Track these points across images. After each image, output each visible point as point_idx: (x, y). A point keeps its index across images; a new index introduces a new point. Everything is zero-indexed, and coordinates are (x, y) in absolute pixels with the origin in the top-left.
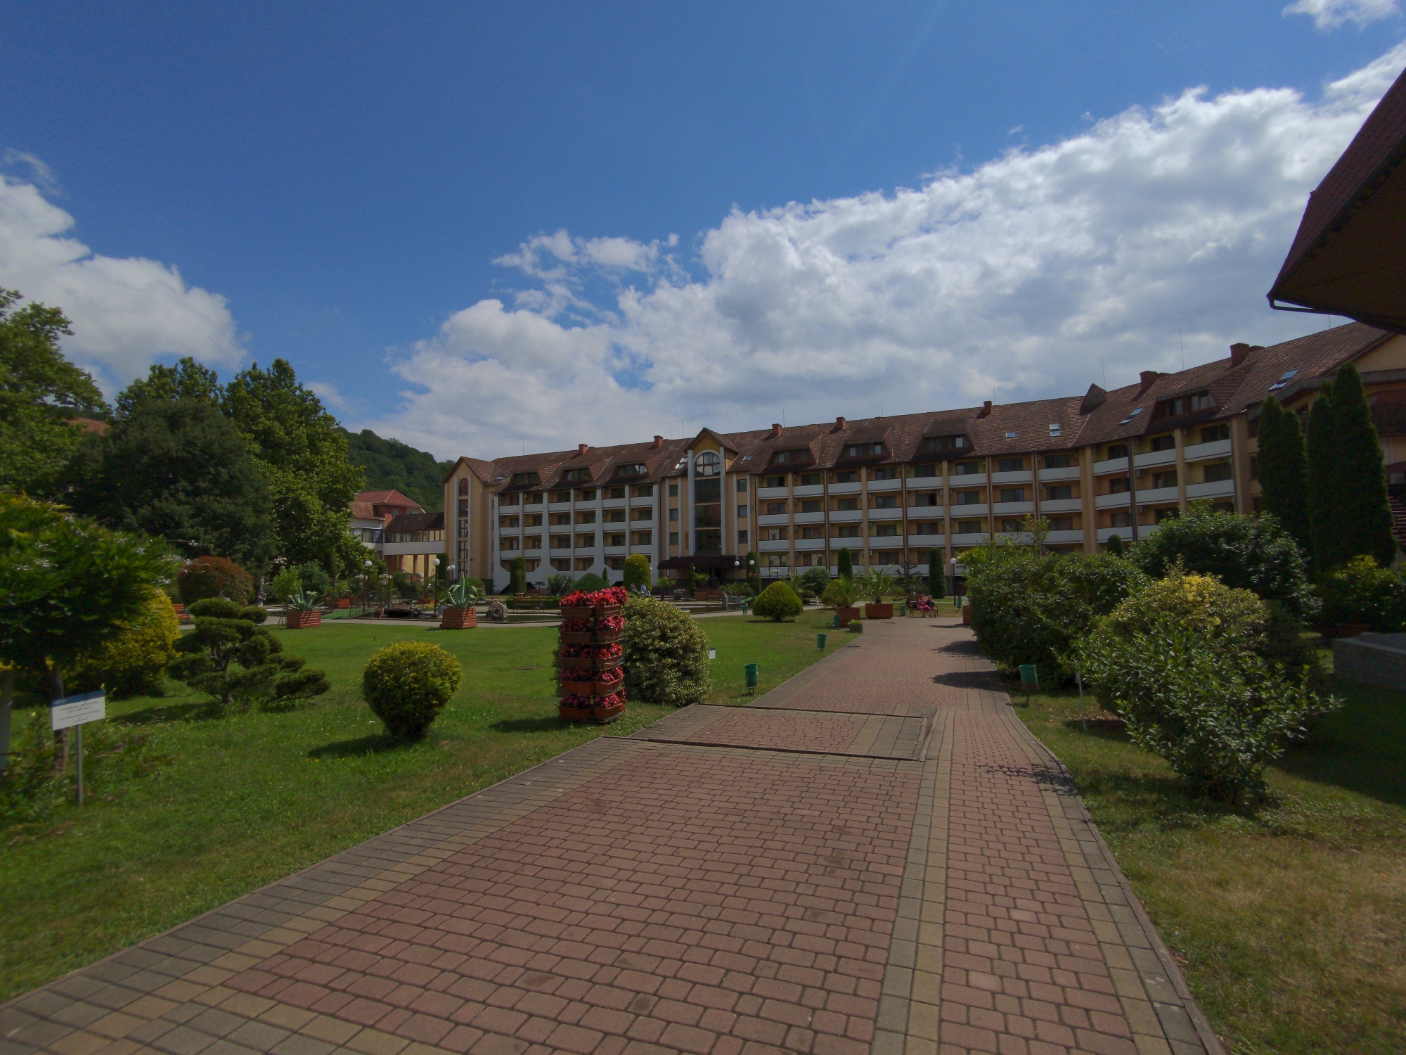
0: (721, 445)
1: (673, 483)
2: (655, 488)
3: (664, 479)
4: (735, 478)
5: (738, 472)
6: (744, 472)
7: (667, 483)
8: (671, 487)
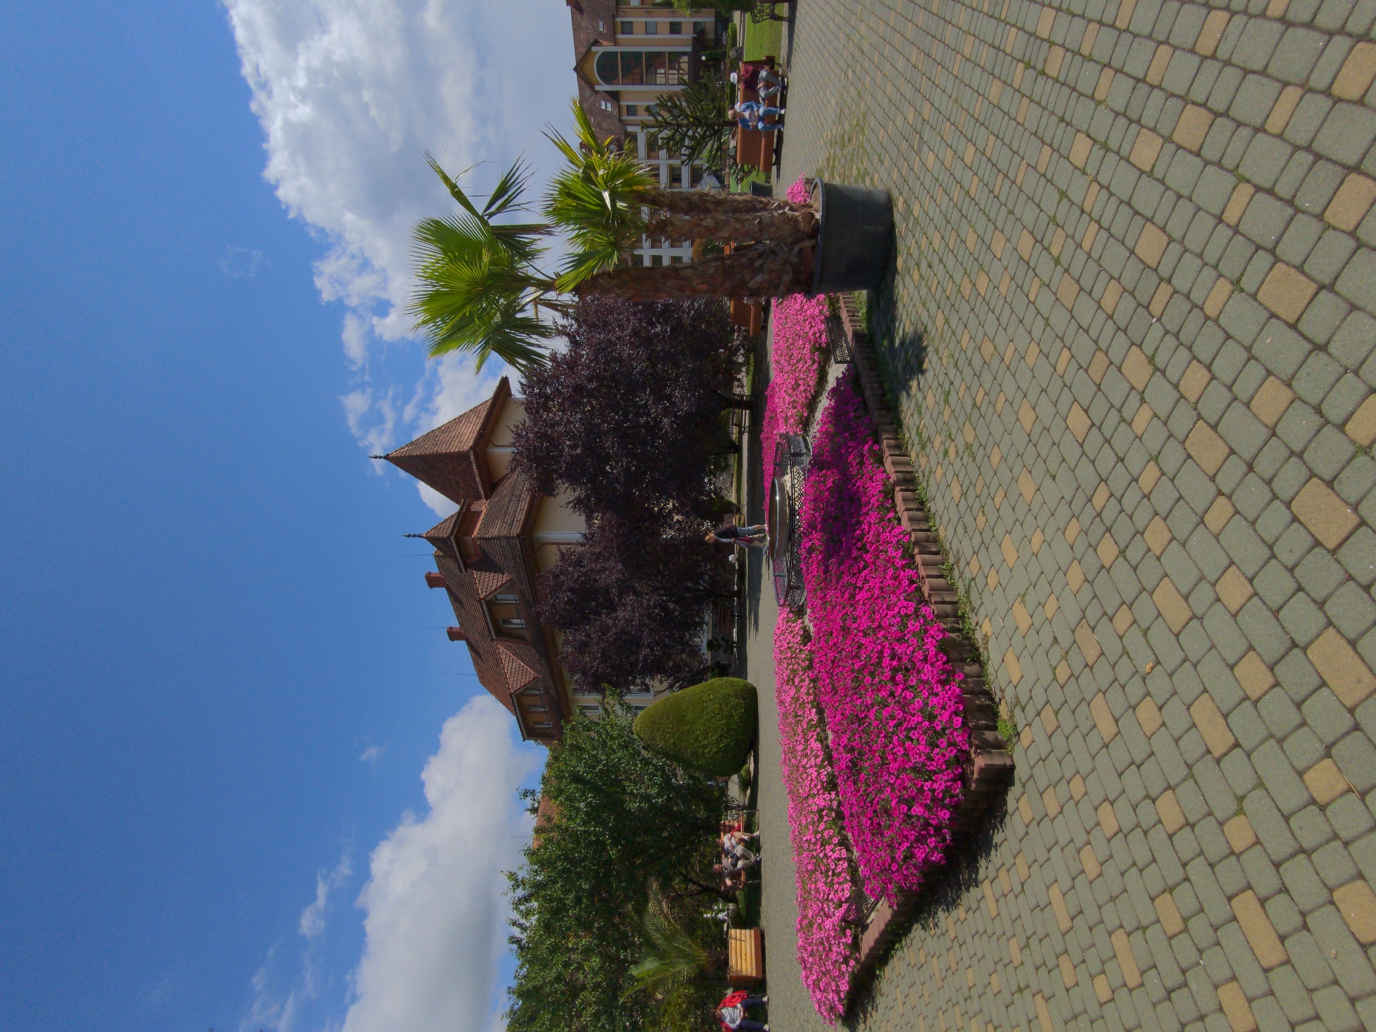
0: (589, 51)
1: (624, 111)
2: (630, 129)
3: (621, 121)
4: (619, 36)
5: (615, 33)
6: (614, 23)
7: (625, 117)
8: (628, 114)
